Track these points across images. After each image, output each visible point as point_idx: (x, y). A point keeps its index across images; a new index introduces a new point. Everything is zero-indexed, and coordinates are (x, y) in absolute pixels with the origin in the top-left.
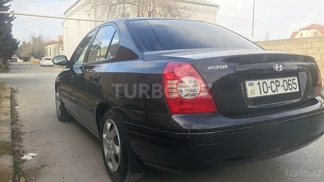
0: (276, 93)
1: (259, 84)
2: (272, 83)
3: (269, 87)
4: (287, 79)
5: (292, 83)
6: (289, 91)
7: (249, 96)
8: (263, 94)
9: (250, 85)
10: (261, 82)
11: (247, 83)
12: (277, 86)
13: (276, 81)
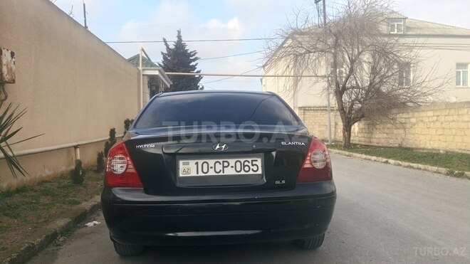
0: (221, 173)
1: (197, 163)
2: (217, 164)
3: (211, 168)
4: (242, 160)
5: (250, 165)
6: (243, 173)
7: (181, 175)
8: (201, 174)
9: (184, 164)
10: (200, 162)
11: (181, 163)
12: (224, 167)
13: (223, 162)
